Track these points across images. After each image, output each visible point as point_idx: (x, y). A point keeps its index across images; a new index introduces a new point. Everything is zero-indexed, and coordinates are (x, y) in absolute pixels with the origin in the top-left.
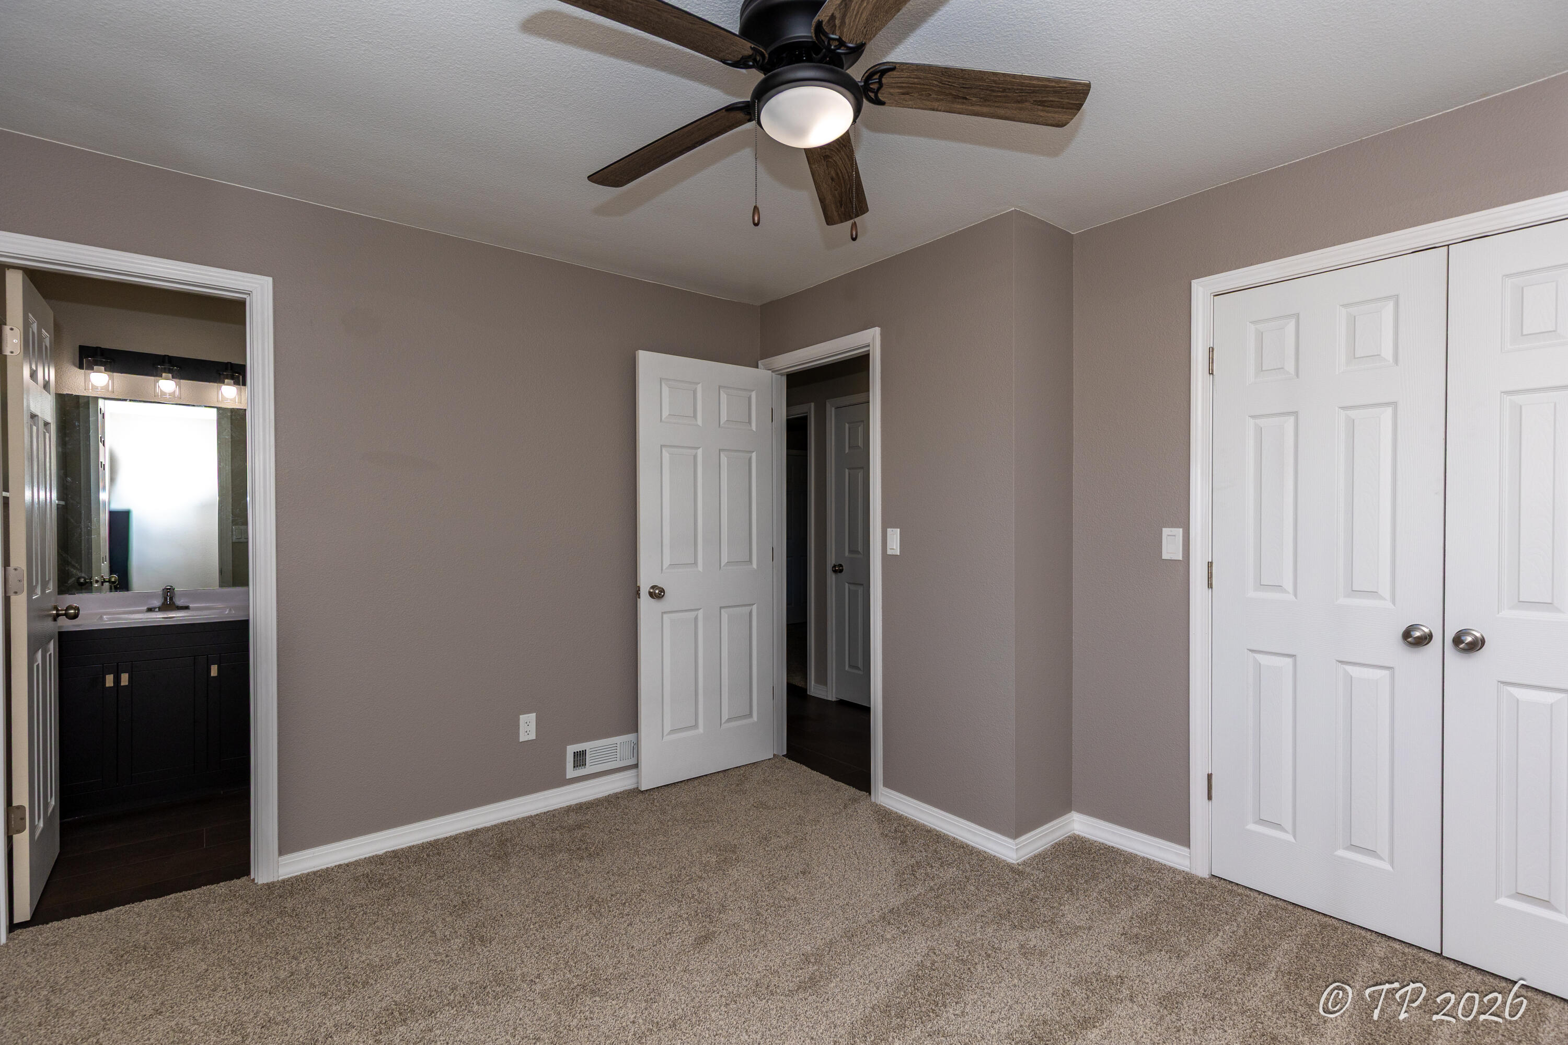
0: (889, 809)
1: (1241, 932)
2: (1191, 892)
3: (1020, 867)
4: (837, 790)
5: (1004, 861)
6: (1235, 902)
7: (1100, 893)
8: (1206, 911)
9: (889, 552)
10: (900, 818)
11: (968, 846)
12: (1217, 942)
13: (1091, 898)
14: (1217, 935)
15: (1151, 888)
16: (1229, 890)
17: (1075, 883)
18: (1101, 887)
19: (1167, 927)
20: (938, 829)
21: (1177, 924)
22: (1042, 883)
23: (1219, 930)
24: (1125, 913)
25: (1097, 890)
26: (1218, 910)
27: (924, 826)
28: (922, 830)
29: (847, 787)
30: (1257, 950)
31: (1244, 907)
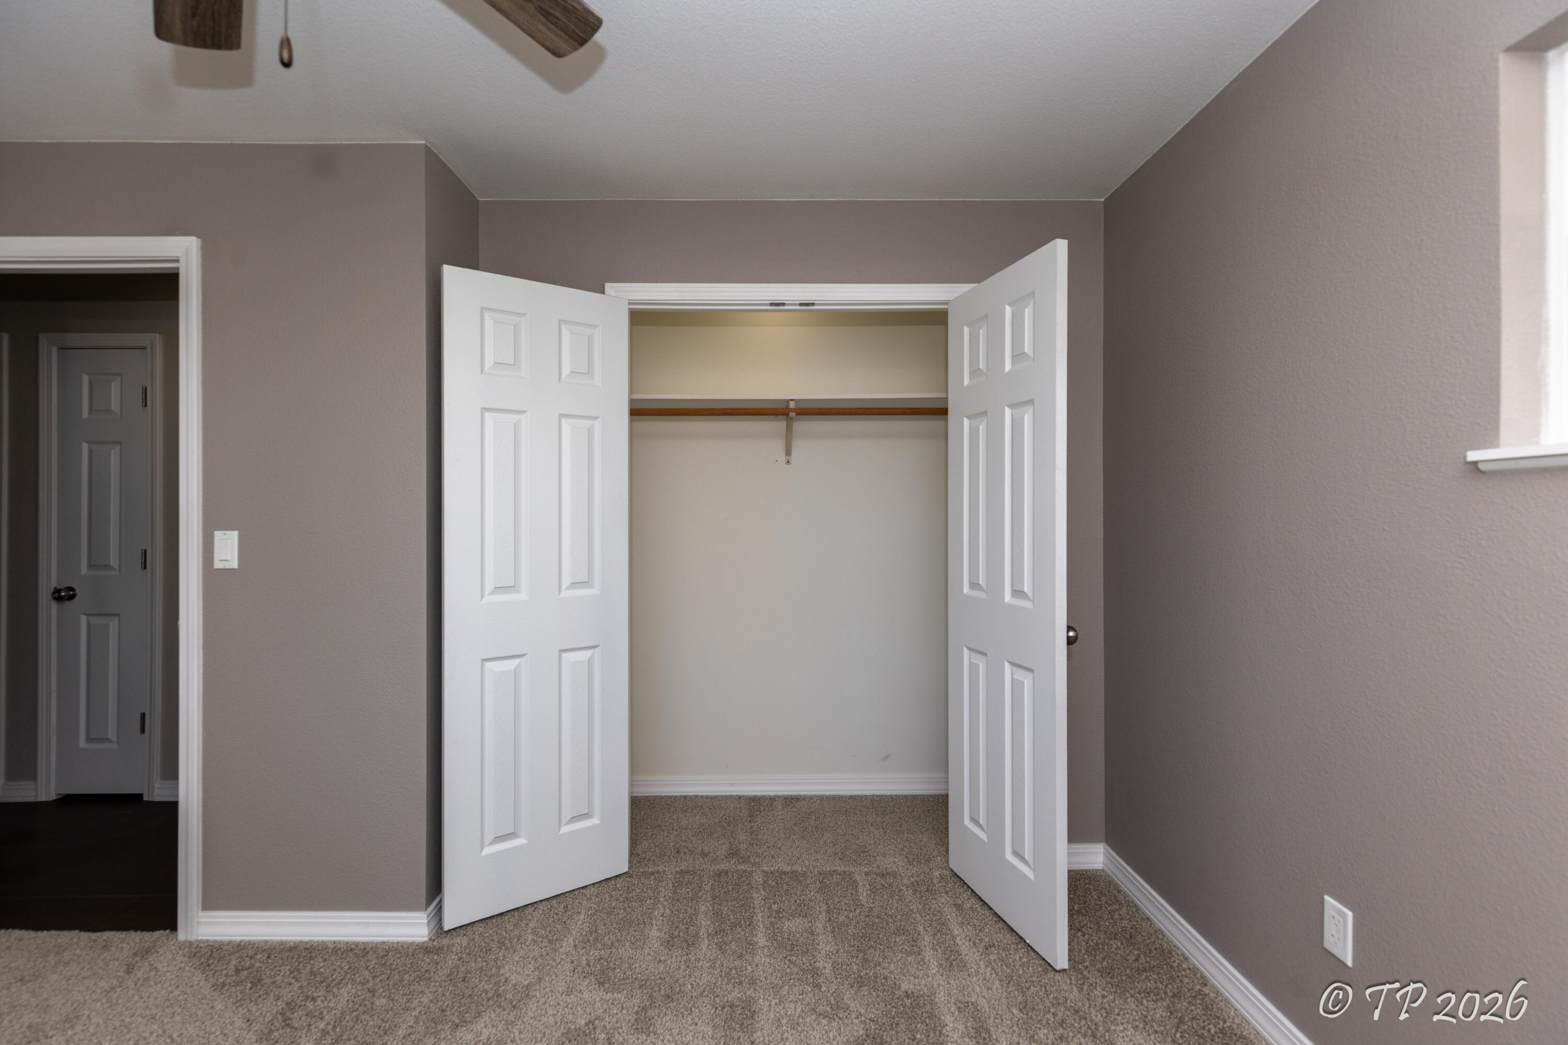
0: (215, 941)
1: (668, 912)
2: (615, 890)
3: (435, 943)
4: (105, 946)
5: (412, 943)
6: (652, 883)
7: (534, 932)
8: (634, 904)
9: (218, 565)
10: (239, 947)
11: (357, 944)
12: (654, 933)
13: (527, 944)
14: (652, 925)
15: (579, 903)
16: (643, 873)
17: (504, 933)
18: (532, 925)
19: (609, 939)
20: (306, 939)
21: (617, 931)
22: (468, 951)
23: (651, 919)
24: (567, 945)
25: (530, 931)
26: (642, 898)
27: (282, 943)
28: (282, 951)
29: (122, 935)
30: (686, 924)
31: (660, 885)
